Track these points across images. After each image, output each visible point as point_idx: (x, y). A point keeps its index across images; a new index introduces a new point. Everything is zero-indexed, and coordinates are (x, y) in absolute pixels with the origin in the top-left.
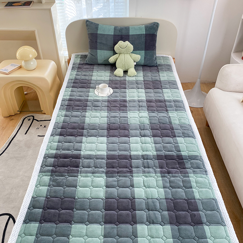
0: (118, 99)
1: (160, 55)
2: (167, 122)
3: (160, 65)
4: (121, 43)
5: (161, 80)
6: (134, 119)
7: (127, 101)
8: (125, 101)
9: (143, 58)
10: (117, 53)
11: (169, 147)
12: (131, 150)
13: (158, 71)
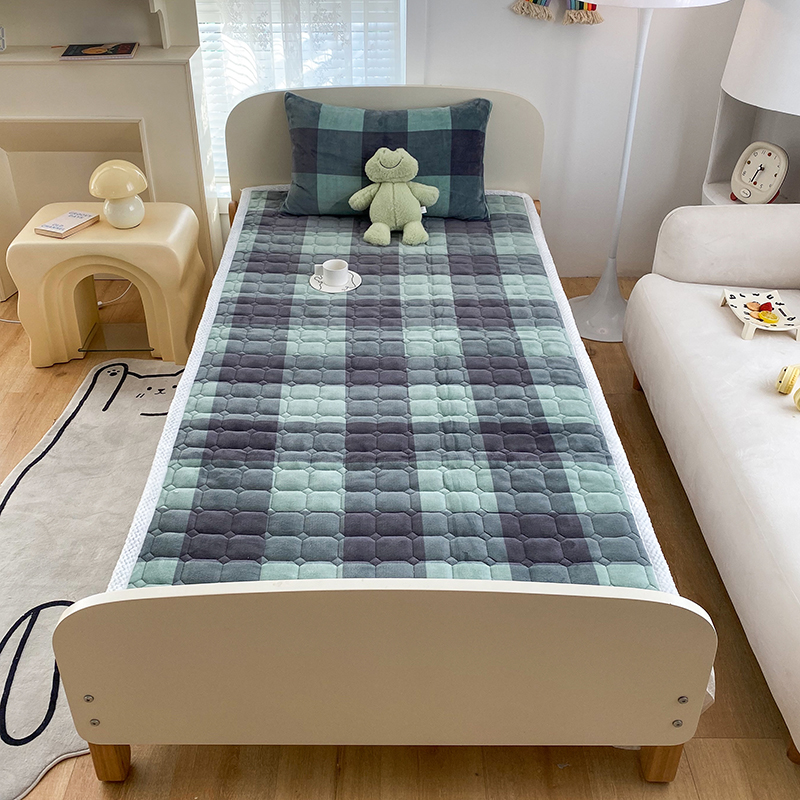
0: (377, 298)
1: (496, 192)
2: (510, 351)
3: (495, 217)
4: (383, 153)
5: (498, 252)
6: (420, 345)
7: (402, 303)
8: (396, 303)
9: (447, 196)
10: (372, 183)
11: (512, 406)
12: (412, 411)
13: (491, 233)
